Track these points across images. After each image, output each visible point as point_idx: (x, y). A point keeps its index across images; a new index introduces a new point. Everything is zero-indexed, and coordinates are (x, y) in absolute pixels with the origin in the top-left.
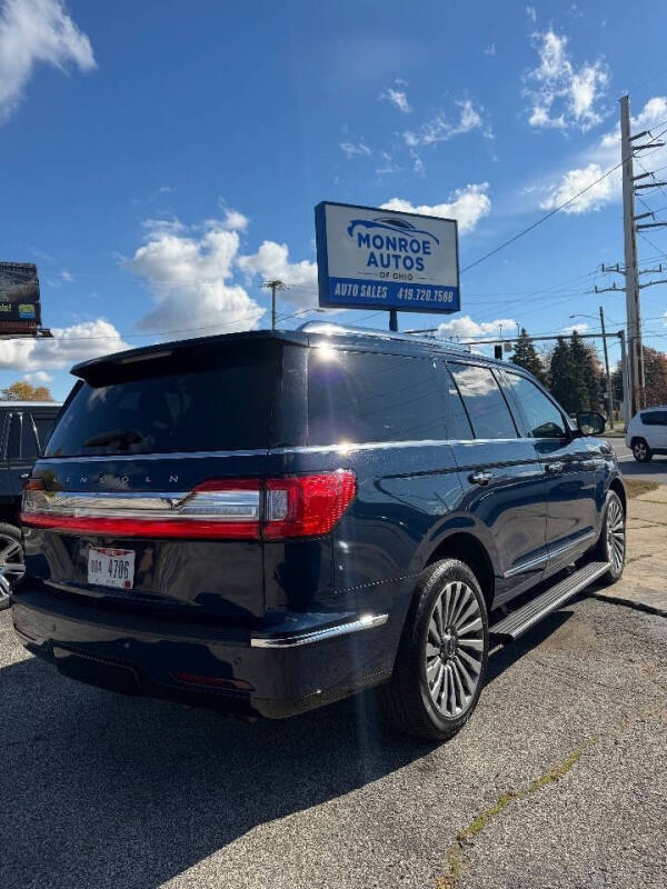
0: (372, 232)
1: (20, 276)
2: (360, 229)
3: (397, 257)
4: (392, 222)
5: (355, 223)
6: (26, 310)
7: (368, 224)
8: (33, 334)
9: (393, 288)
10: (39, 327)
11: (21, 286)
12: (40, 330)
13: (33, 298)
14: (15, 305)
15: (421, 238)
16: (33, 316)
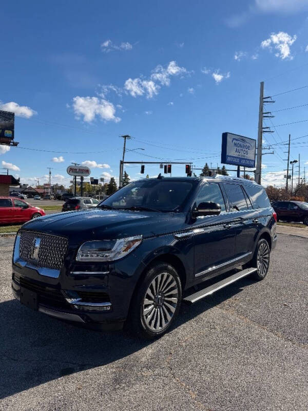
0: (237, 142)
1: (6, 118)
2: (235, 141)
3: (242, 150)
4: (242, 139)
5: (234, 139)
6: (8, 133)
7: (237, 140)
8: (8, 143)
9: (241, 159)
10: (12, 141)
11: (7, 122)
12: (13, 142)
13: (11, 128)
14: (3, 130)
15: (248, 145)
16: (11, 136)
